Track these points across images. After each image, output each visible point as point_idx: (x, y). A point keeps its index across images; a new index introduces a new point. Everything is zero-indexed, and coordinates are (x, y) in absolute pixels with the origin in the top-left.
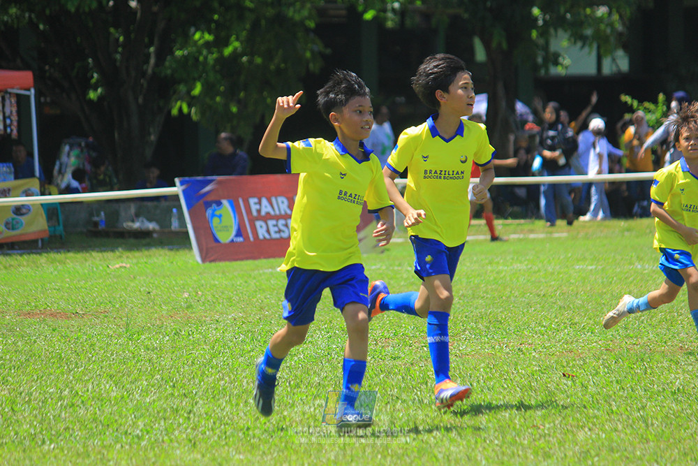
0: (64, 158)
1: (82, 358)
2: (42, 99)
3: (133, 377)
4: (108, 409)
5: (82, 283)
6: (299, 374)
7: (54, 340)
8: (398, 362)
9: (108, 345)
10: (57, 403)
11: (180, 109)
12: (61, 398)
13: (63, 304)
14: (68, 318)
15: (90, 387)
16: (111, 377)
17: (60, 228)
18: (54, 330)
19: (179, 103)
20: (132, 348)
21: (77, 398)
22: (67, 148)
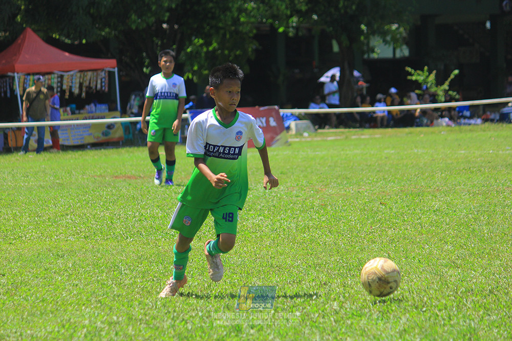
0: (132, 102)
1: (144, 198)
2: (121, 73)
3: (169, 207)
4: (157, 222)
5: (142, 162)
6: (250, 204)
7: (130, 189)
8: (299, 198)
9: (156, 191)
10: (133, 220)
11: (188, 77)
12: (135, 217)
13: (133, 172)
14: (136, 179)
15: (149, 211)
16: (158, 206)
17: (131, 136)
18: (130, 184)
19: (187, 75)
20: (168, 193)
21: (142, 217)
22: (133, 97)
